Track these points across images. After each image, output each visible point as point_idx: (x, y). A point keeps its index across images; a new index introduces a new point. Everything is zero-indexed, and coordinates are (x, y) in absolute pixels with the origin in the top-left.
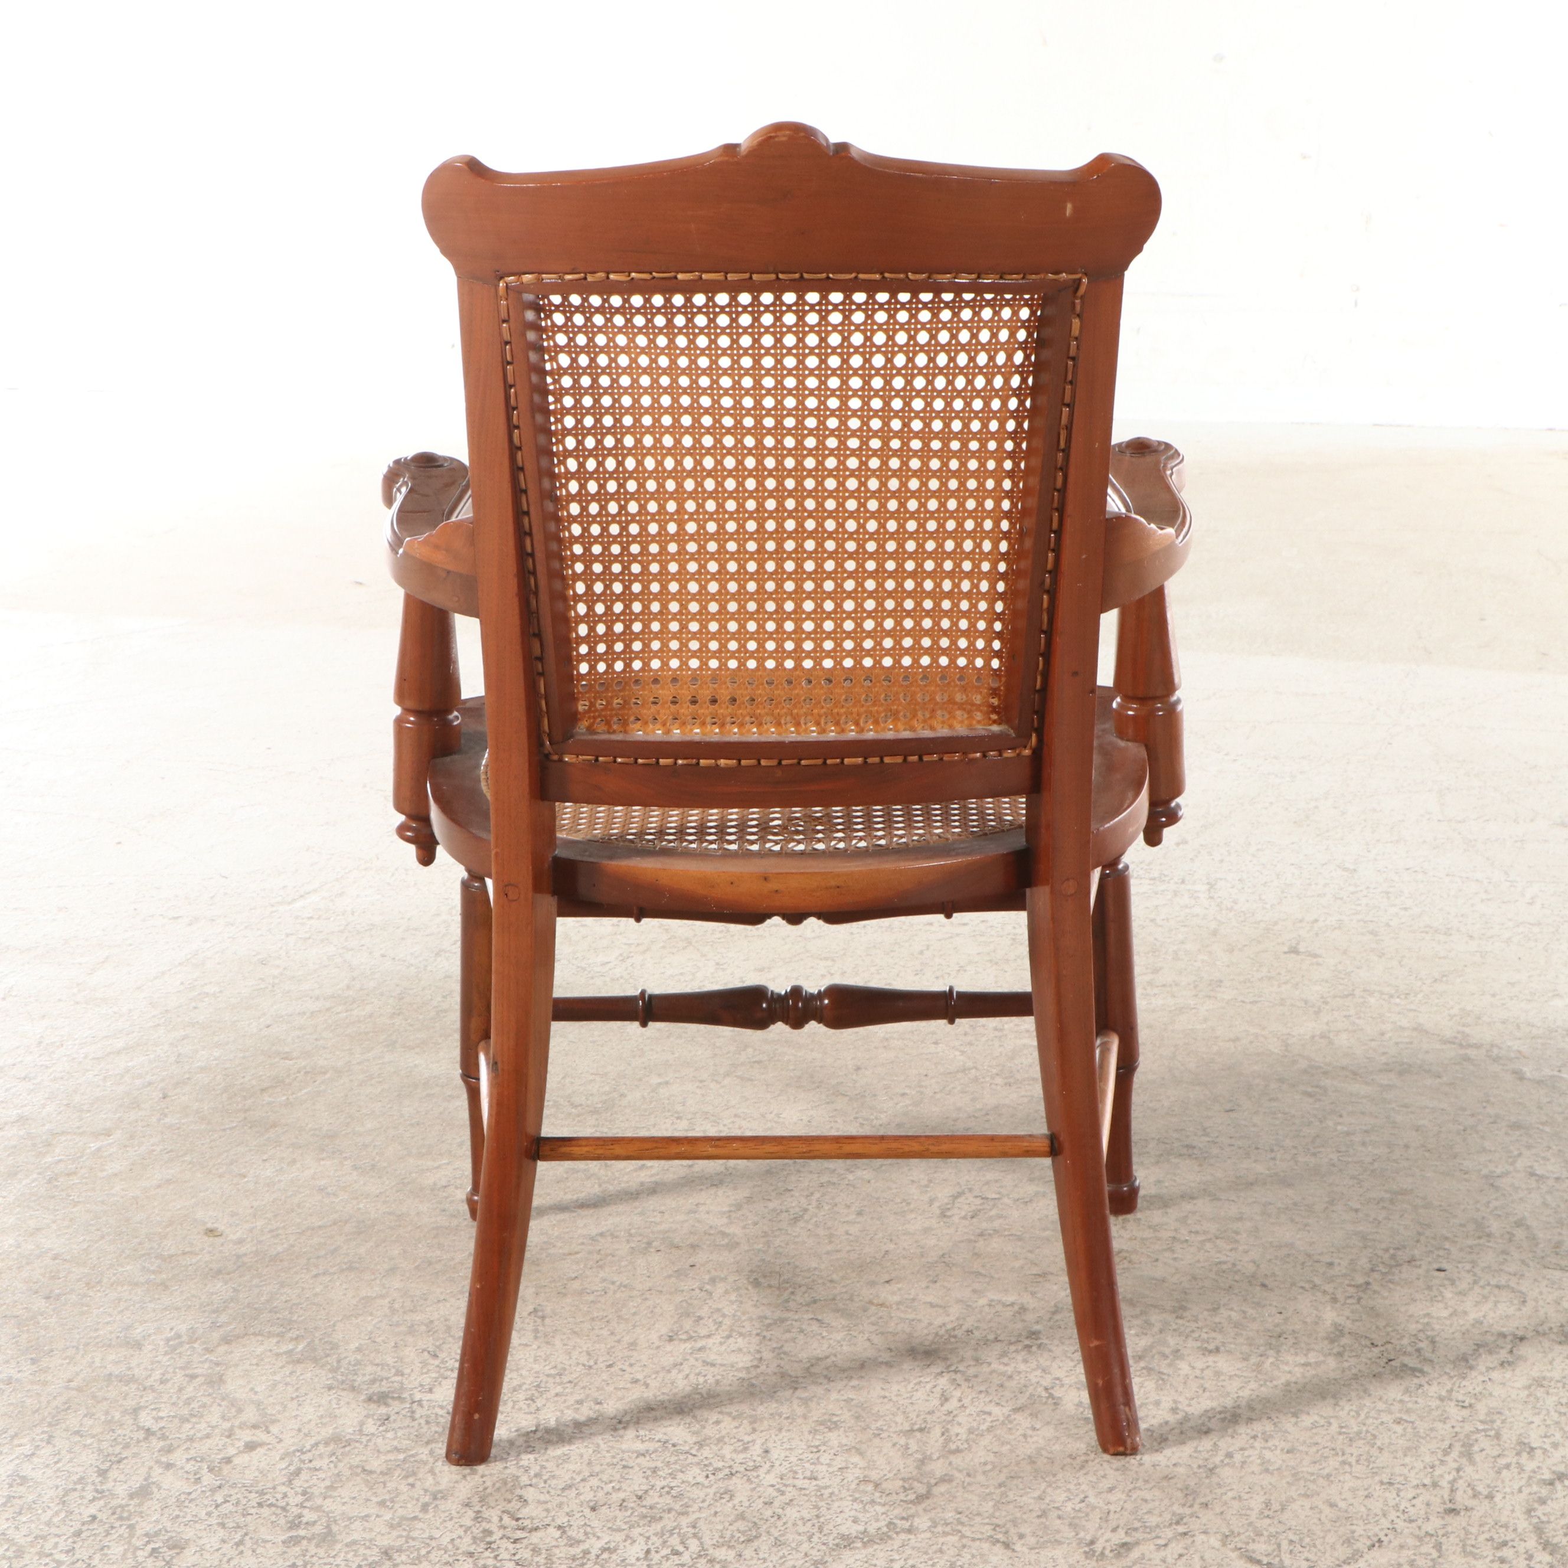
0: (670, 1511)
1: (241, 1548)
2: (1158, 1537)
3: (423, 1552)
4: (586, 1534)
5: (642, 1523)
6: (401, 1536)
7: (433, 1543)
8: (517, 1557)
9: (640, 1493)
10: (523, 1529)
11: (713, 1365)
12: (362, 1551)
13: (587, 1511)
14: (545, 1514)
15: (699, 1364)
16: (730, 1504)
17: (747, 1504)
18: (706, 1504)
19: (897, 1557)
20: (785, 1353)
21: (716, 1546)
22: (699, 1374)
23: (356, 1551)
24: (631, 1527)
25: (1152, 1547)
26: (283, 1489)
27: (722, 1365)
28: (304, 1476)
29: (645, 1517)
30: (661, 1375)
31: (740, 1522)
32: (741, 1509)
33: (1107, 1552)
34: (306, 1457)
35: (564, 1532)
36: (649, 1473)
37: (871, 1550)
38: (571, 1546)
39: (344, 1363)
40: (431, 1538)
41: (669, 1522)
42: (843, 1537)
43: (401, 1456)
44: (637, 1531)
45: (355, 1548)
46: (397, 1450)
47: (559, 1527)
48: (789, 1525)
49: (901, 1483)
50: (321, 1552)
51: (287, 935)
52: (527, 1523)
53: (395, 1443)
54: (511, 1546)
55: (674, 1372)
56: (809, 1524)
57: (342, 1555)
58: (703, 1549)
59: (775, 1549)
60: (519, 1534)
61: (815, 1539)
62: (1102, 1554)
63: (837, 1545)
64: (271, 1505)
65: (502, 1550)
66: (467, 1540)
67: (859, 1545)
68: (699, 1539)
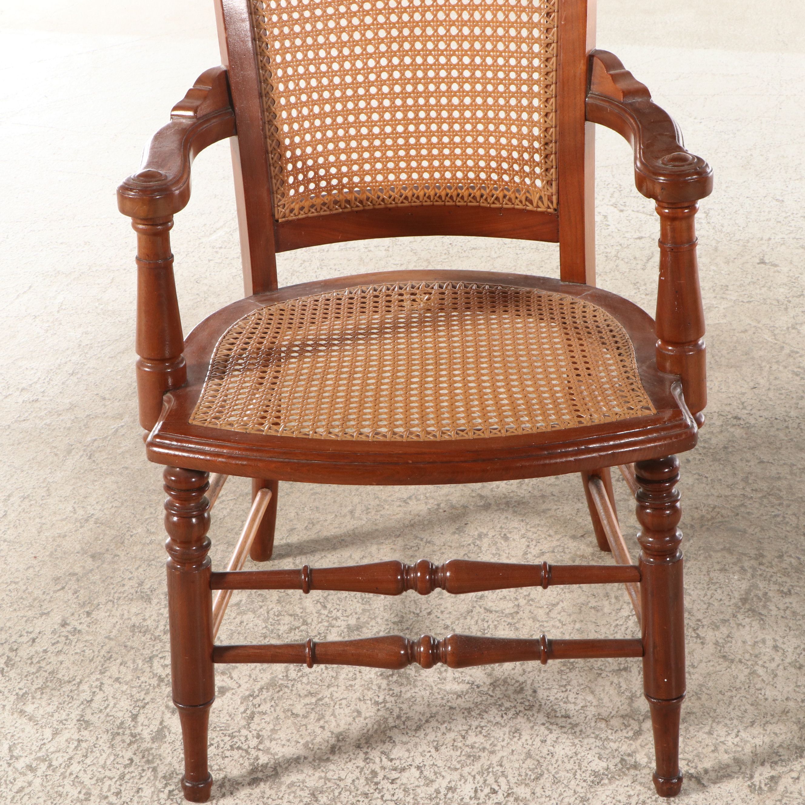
0: (484, 749)
1: (223, 790)
2: (791, 770)
3: (336, 793)
4: (435, 773)
5: (468, 762)
6: (320, 778)
7: (342, 784)
8: (395, 798)
9: (463, 733)
10: (395, 769)
11: (491, 612)
12: (299, 793)
13: (433, 750)
14: (407, 754)
15: (482, 610)
16: (520, 743)
17: (530, 742)
18: (504, 744)
19: (632, 793)
20: (532, 600)
21: (518, 784)
22: (483, 620)
23: (294, 792)
24: (462, 766)
25: (790, 780)
26: (244, 732)
27: (496, 612)
28: (257, 719)
29: (469, 756)
30: (462, 621)
31: (529, 760)
32: (528, 747)
33: (763, 786)
34: (257, 701)
35: (421, 772)
36: (466, 714)
37: (614, 786)
38: (427, 785)
39: (271, 612)
40: (340, 779)
41: (484, 761)
42: (595, 774)
43: (314, 700)
44: (466, 770)
45: (293, 789)
46: (311, 694)
47: (418, 768)
48: (560, 762)
49: (621, 720)
50: (273, 792)
51: (209, 261)
52: (397, 763)
53: (308, 687)
54: (390, 786)
55: (469, 618)
56: (572, 761)
57: (286, 796)
58: (510, 788)
59: (554, 787)
60: (394, 775)
61: (578, 776)
62: (760, 788)
63: (593, 782)
64: (239, 748)
65: (385, 791)
66: (362, 781)
67: (606, 781)
68: (506, 777)
